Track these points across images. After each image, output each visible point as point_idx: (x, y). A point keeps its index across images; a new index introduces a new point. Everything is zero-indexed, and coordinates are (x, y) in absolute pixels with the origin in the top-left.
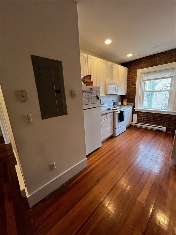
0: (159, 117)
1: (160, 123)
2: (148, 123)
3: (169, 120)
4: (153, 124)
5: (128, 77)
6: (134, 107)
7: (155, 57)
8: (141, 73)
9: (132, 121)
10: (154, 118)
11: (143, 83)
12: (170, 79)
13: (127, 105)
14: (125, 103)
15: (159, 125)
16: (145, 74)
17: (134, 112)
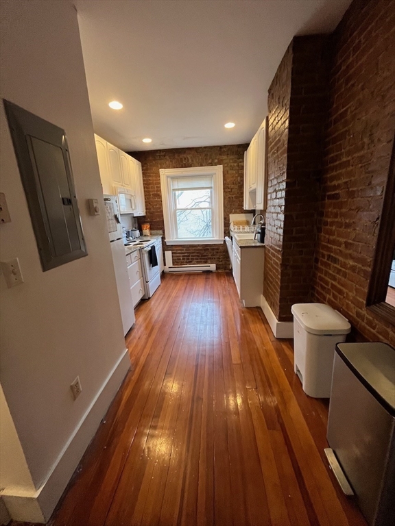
0: (205, 250)
1: (207, 259)
2: (190, 262)
3: (217, 252)
4: (198, 263)
5: (144, 180)
6: (163, 238)
7: (185, 153)
8: (168, 177)
9: (165, 265)
10: (198, 253)
11: (172, 194)
12: (209, 190)
13: (151, 234)
14: (147, 231)
15: (206, 262)
16: (173, 178)
17: (165, 247)
